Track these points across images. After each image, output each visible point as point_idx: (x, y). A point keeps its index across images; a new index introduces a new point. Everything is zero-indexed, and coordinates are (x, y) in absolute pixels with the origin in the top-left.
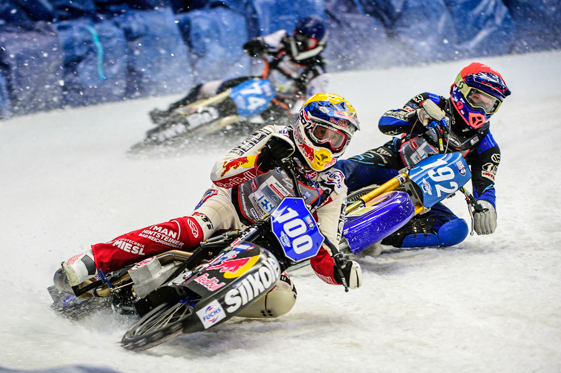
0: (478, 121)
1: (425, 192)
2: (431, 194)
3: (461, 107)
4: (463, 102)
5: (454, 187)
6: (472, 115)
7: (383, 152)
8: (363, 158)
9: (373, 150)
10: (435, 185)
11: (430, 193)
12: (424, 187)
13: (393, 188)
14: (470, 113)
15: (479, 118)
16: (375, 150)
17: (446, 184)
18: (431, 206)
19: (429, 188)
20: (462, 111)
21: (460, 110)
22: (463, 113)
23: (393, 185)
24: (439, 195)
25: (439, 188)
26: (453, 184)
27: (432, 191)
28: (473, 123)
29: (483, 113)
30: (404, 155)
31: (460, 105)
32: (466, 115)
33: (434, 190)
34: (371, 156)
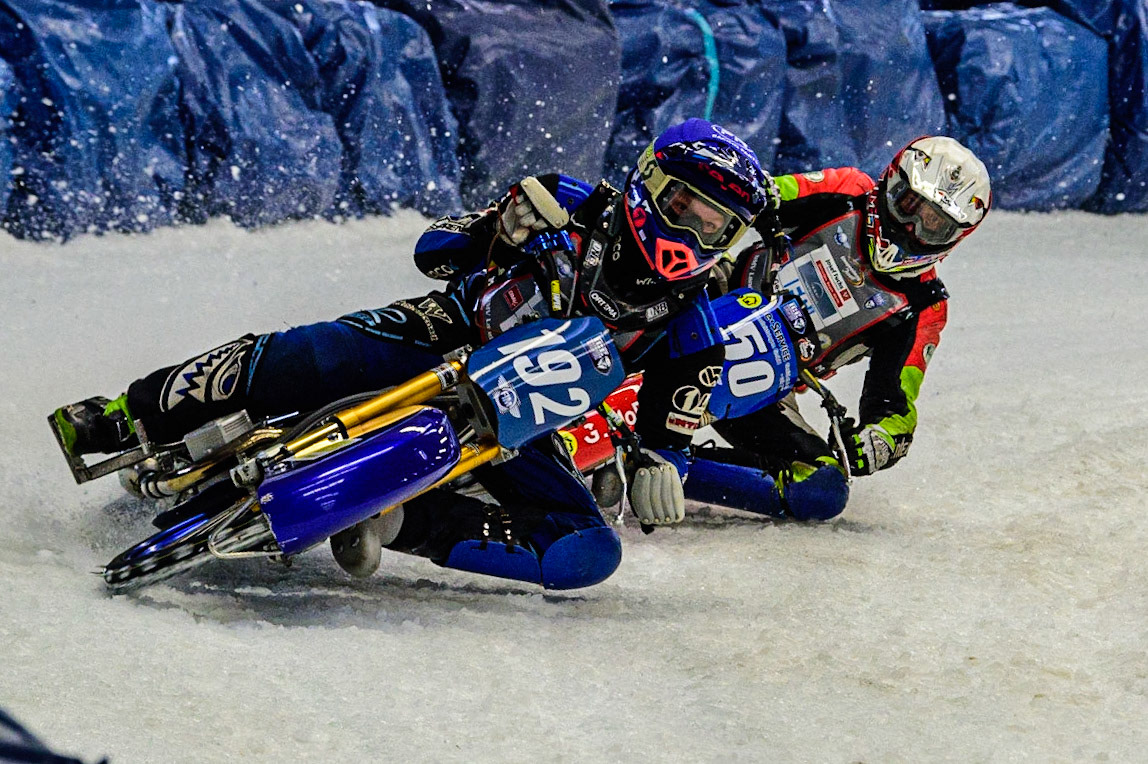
0: (677, 261)
1: (502, 409)
2: (518, 416)
3: (641, 222)
4: (648, 209)
5: (578, 403)
6: (663, 244)
7: (434, 309)
8: (378, 320)
9: (408, 301)
10: (531, 395)
11: (516, 413)
12: (500, 397)
13: (421, 397)
14: (659, 240)
15: (681, 255)
16: (415, 302)
17: (558, 393)
18: (517, 444)
19: (512, 401)
20: (641, 232)
21: (638, 230)
22: (644, 238)
23: (425, 389)
24: (540, 419)
25: (539, 401)
26: (575, 393)
27: (521, 408)
28: (665, 266)
29: (692, 242)
30: (488, 317)
31: (640, 216)
32: (651, 245)
33: (527, 408)
34: (399, 318)
